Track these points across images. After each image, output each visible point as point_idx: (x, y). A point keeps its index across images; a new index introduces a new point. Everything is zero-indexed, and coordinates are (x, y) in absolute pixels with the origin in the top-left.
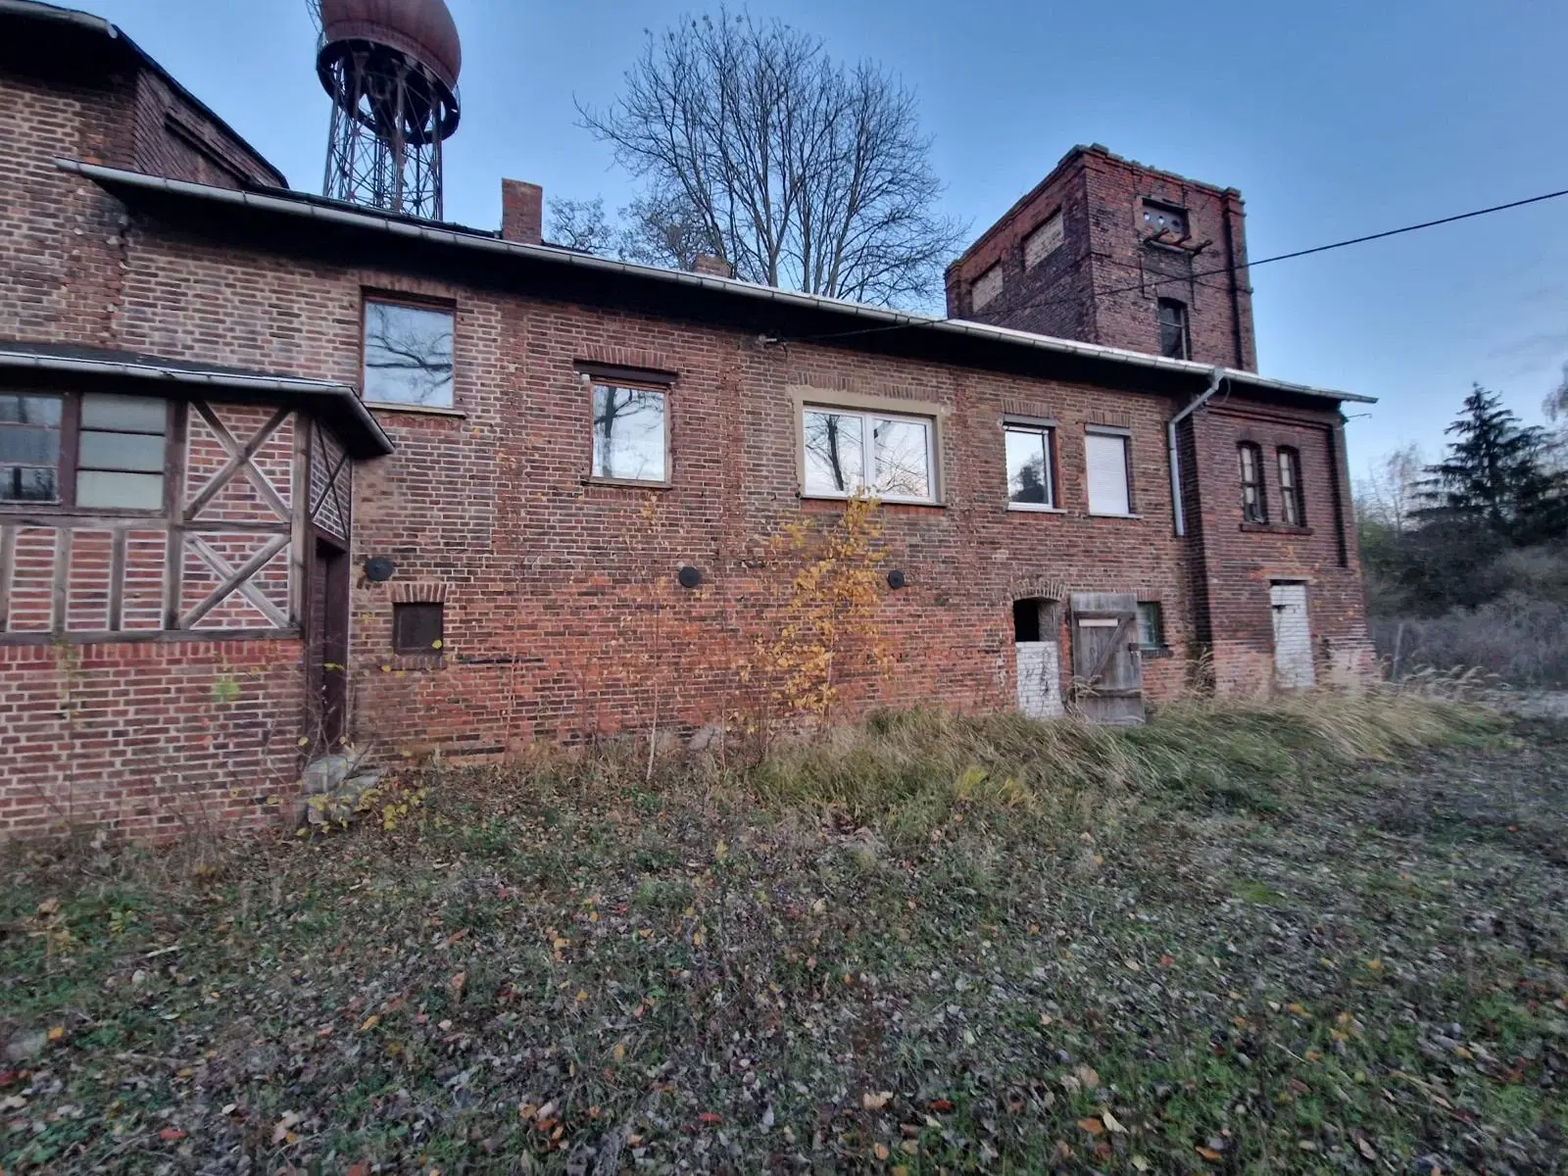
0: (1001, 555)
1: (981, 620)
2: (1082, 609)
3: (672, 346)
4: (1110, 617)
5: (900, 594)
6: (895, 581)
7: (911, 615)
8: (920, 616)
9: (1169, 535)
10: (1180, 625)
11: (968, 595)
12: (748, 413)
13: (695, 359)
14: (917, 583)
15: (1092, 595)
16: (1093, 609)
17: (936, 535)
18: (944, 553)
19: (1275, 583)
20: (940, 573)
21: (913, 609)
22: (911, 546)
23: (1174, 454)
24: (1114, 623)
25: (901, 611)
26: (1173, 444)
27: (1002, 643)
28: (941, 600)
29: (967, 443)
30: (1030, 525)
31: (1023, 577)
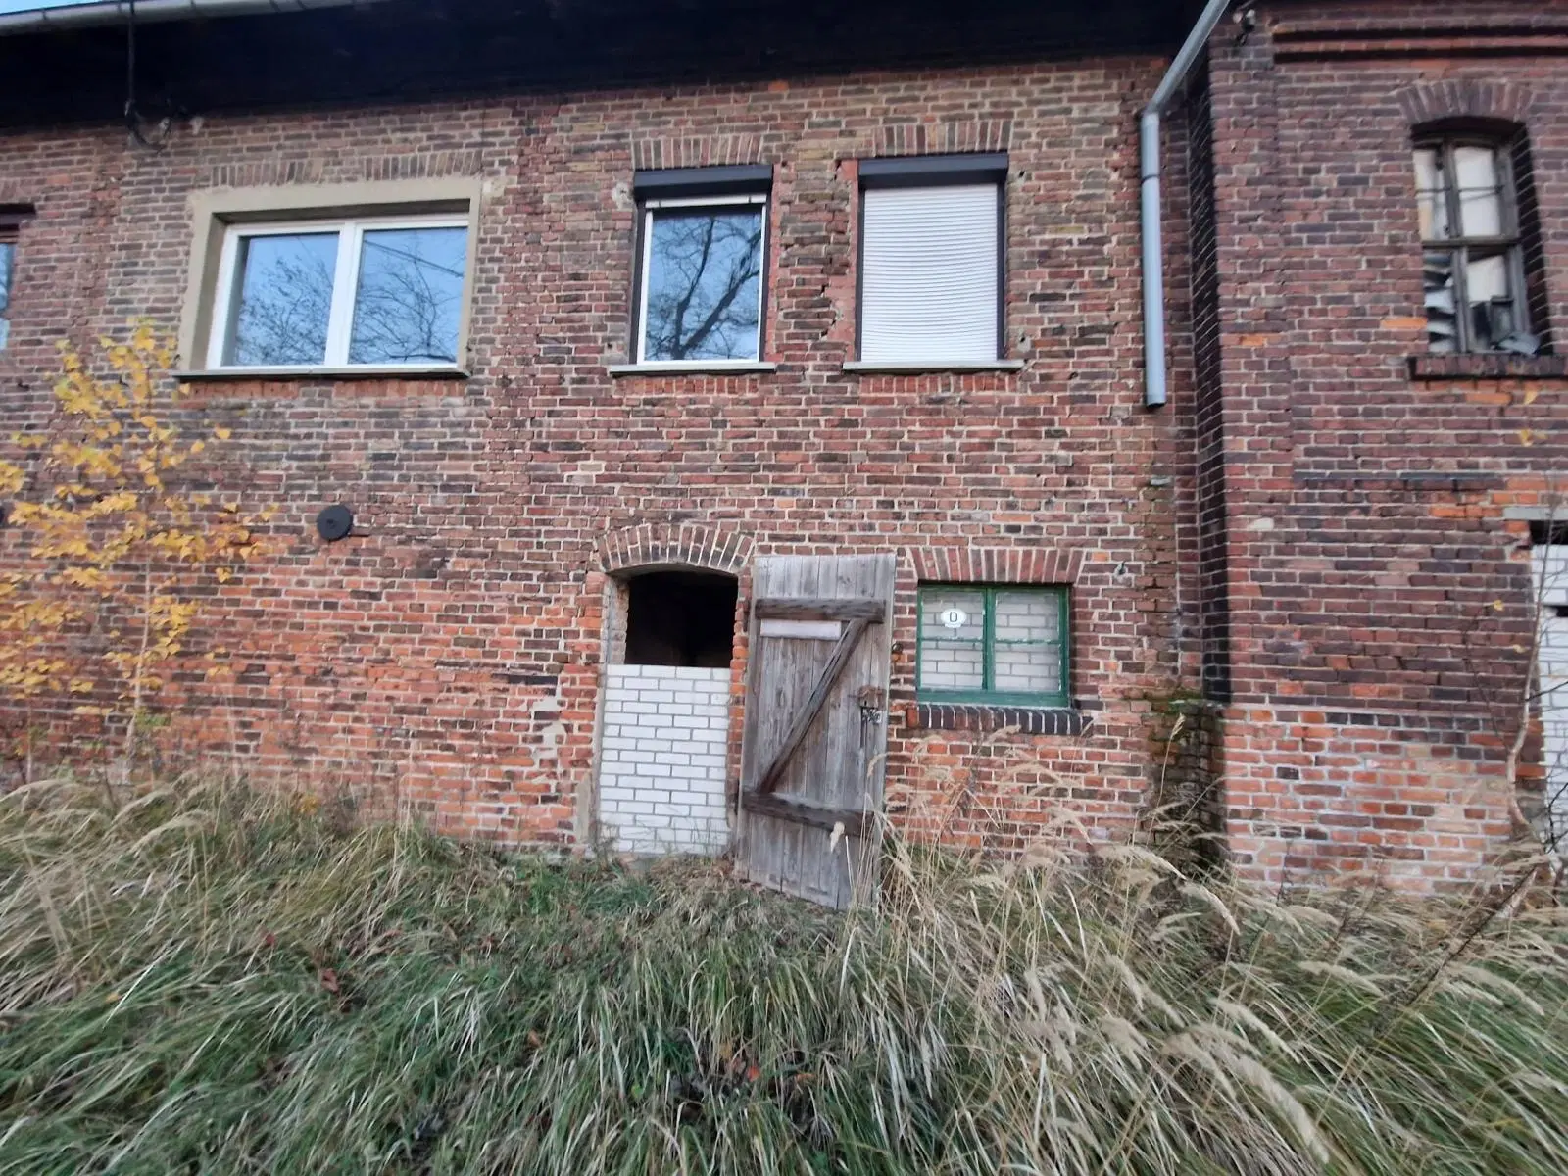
0: (587, 471)
1: (513, 610)
2: (772, 593)
3: (30, 165)
4: (824, 616)
5: (341, 551)
6: (336, 526)
7: (356, 594)
8: (375, 596)
9: (1122, 407)
10: (1144, 651)
11: (493, 556)
12: (121, 248)
13: (56, 180)
14: (382, 529)
15: (796, 561)
16: (794, 594)
17: (435, 435)
18: (446, 469)
19: (1540, 533)
20: (435, 511)
21: (360, 582)
22: (377, 457)
23: (1152, 191)
24: (831, 630)
25: (338, 584)
26: (1152, 163)
27: (564, 661)
28: (429, 568)
29: (535, 244)
30: (672, 403)
31: (637, 520)
